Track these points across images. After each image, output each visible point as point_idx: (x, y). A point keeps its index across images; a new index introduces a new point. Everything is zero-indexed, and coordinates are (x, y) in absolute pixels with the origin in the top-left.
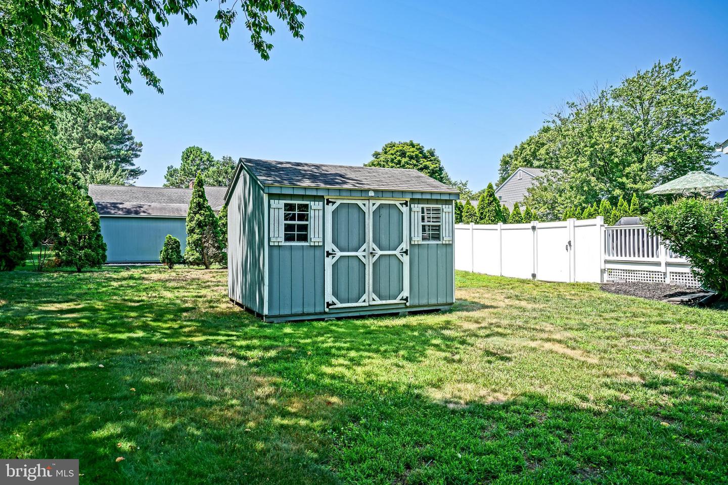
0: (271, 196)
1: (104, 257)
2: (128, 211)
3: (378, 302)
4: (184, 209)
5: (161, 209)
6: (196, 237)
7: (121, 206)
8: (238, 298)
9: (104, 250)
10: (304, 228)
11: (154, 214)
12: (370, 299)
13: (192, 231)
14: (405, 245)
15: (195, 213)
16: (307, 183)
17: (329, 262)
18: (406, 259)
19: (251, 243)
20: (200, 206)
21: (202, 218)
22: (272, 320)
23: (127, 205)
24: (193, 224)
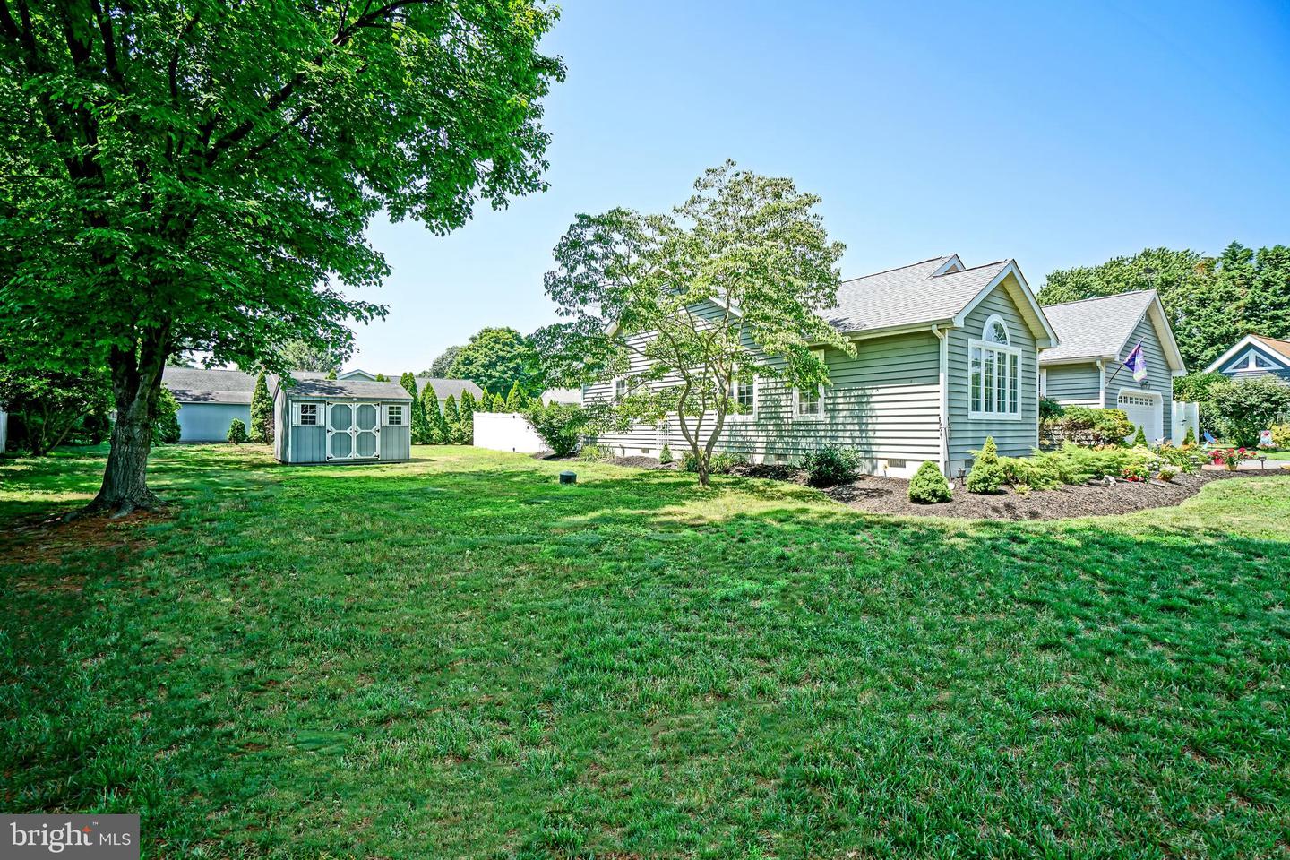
0: (293, 401)
1: (179, 436)
2: (197, 398)
3: (359, 457)
4: (249, 396)
5: (228, 396)
6: (259, 420)
7: (189, 393)
8: (280, 458)
9: (179, 430)
10: (314, 417)
11: (222, 400)
12: (354, 455)
13: (255, 416)
14: (378, 427)
15: (258, 402)
16: (316, 393)
17: (329, 436)
18: (378, 435)
19: (284, 425)
20: (263, 397)
21: (264, 406)
22: (293, 464)
23: (197, 392)
24: (257, 410)
